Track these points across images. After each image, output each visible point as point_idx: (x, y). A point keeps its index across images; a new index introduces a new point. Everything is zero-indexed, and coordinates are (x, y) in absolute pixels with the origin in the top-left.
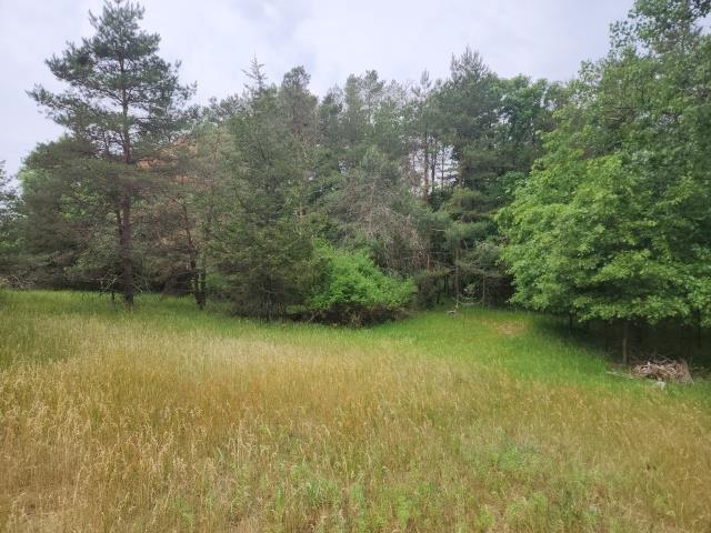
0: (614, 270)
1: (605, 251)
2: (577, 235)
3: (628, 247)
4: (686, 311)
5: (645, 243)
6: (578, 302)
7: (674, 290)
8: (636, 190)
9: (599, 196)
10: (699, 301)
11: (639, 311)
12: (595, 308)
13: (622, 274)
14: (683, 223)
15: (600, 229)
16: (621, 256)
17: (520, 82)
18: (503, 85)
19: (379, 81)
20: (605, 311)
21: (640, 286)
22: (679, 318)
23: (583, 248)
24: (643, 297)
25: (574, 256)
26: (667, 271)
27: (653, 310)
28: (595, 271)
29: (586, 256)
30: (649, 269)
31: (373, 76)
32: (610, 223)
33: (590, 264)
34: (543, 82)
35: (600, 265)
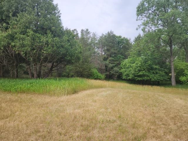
0: (141, 73)
1: (140, 71)
2: (136, 68)
3: (142, 70)
4: (149, 79)
5: (144, 70)
6: (136, 78)
7: (148, 76)
8: (143, 62)
9: (139, 63)
10: (151, 77)
11: (144, 79)
12: (138, 79)
13: (142, 74)
14: (149, 67)
15: (139, 68)
16: (142, 72)
17: (120, 37)
18: (117, 37)
19: (88, 31)
20: (140, 79)
21: (143, 75)
22: (148, 80)
23: (137, 70)
24: (144, 77)
25: (135, 71)
26: (147, 74)
27: (145, 79)
28: (138, 74)
29: (137, 71)
30: (145, 73)
31: (87, 30)
32: (140, 67)
33: (137, 72)
34: (124, 38)
35: (139, 73)
